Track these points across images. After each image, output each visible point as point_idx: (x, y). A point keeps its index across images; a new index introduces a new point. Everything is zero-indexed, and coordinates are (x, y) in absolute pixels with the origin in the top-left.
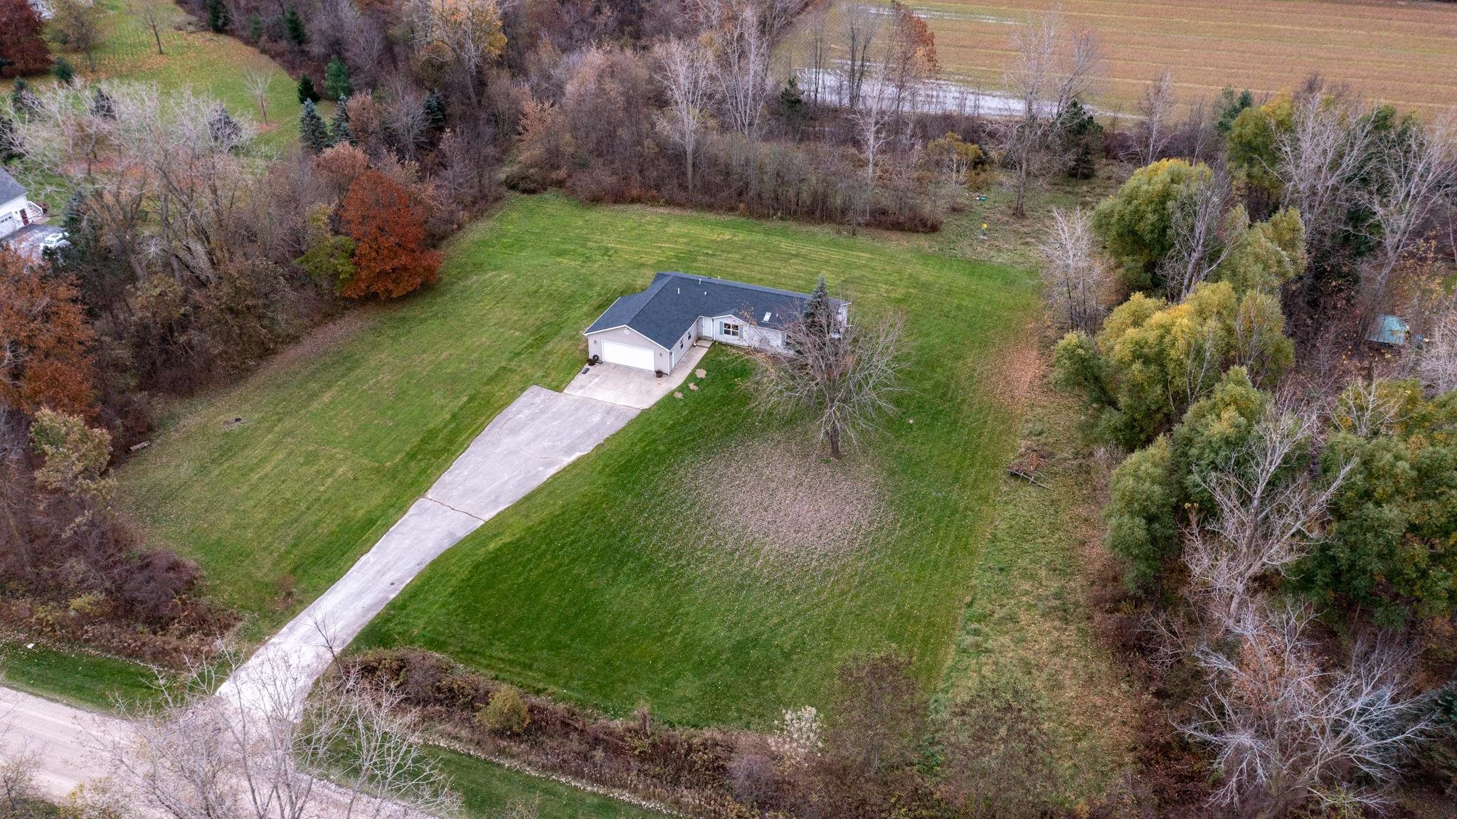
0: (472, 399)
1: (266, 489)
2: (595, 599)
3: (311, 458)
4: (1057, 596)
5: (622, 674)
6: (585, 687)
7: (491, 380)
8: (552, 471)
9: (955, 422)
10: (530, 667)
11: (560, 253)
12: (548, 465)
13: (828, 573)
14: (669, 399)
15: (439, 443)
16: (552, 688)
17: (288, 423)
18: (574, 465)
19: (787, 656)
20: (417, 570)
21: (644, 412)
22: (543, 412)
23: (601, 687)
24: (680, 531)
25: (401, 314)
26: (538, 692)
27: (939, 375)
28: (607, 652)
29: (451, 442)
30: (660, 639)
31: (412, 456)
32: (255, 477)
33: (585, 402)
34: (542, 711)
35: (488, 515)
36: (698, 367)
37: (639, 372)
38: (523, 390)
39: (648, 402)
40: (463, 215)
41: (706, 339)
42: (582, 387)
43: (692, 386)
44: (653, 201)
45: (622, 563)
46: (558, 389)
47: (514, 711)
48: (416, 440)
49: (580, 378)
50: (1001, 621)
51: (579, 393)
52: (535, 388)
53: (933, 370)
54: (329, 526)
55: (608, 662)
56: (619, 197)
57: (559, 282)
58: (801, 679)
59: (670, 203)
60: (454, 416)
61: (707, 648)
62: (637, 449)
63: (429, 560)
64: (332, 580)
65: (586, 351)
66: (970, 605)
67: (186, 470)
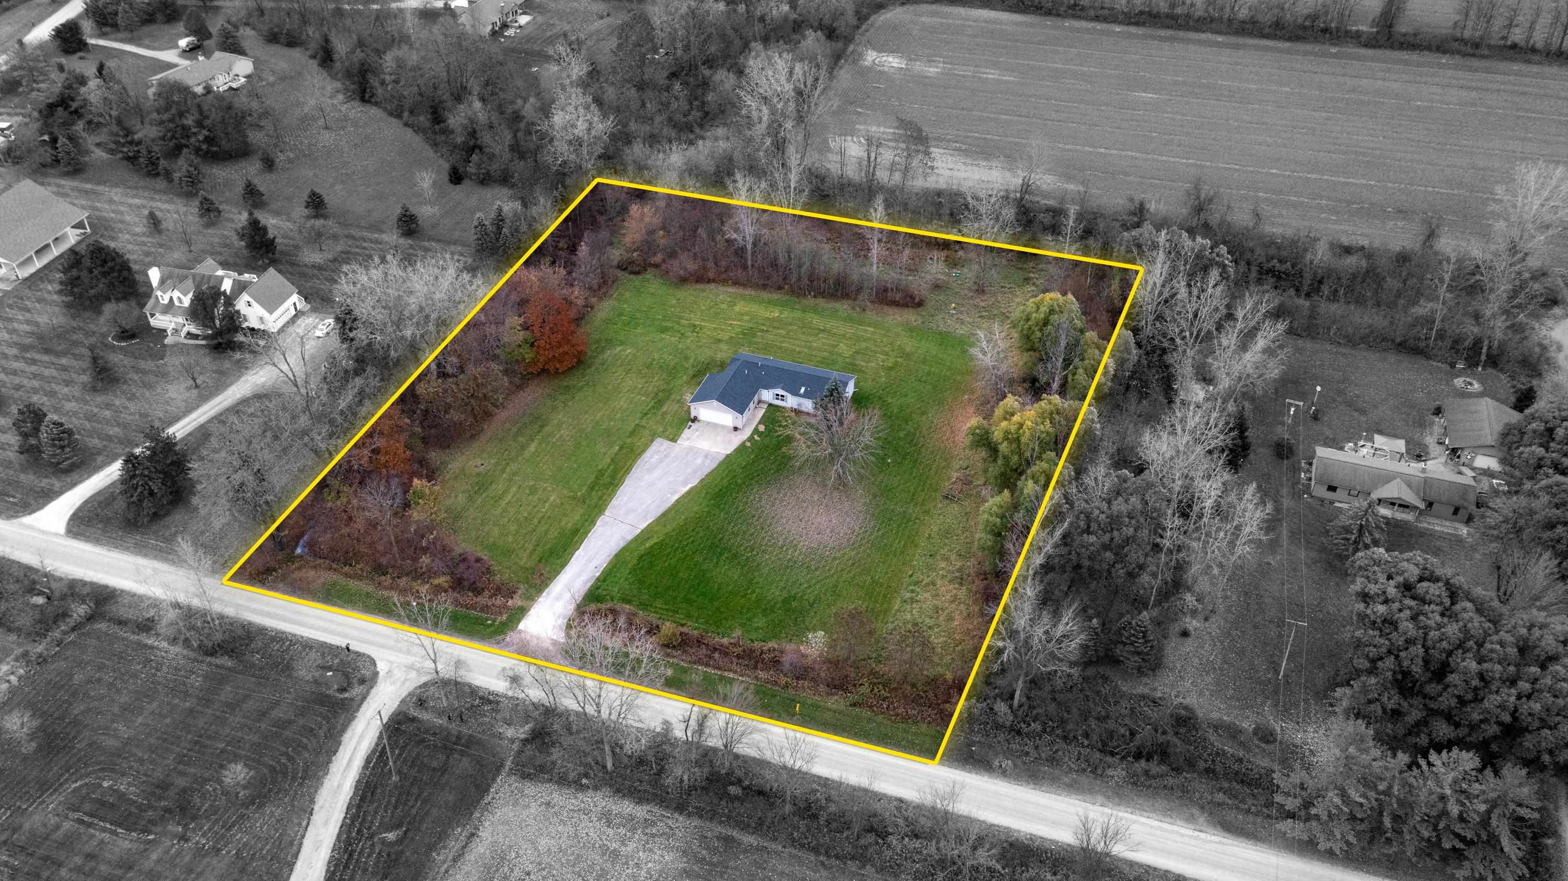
0: (621, 448)
1: (512, 511)
2: (708, 575)
3: (533, 490)
4: (959, 570)
5: (724, 615)
6: (707, 622)
7: (632, 434)
8: (676, 497)
9: (916, 461)
10: (677, 612)
11: (664, 330)
12: (673, 493)
13: (835, 559)
14: (741, 448)
15: (606, 479)
16: (689, 623)
17: (514, 467)
18: (689, 493)
19: (811, 605)
20: (608, 559)
21: (728, 456)
22: (666, 456)
23: (715, 623)
24: (752, 535)
25: (566, 384)
26: (682, 625)
27: (910, 427)
28: (716, 604)
29: (613, 477)
30: (744, 596)
31: (592, 488)
32: (503, 503)
33: (691, 449)
34: (686, 634)
35: (643, 526)
36: (760, 423)
37: (723, 427)
38: (652, 441)
39: (729, 450)
40: (594, 300)
41: (764, 402)
42: (688, 439)
43: (756, 437)
44: (724, 282)
45: (721, 554)
46: (674, 440)
47: (674, 635)
48: (592, 478)
49: (686, 433)
50: (927, 585)
51: (686, 443)
52: (659, 440)
53: (907, 422)
54: (553, 534)
55: (718, 609)
56: (700, 278)
57: (665, 356)
58: (818, 617)
59: (736, 283)
60: (612, 460)
61: (770, 601)
62: (725, 482)
63: (614, 553)
64: (563, 565)
65: (688, 411)
66: (911, 576)
67: (462, 498)
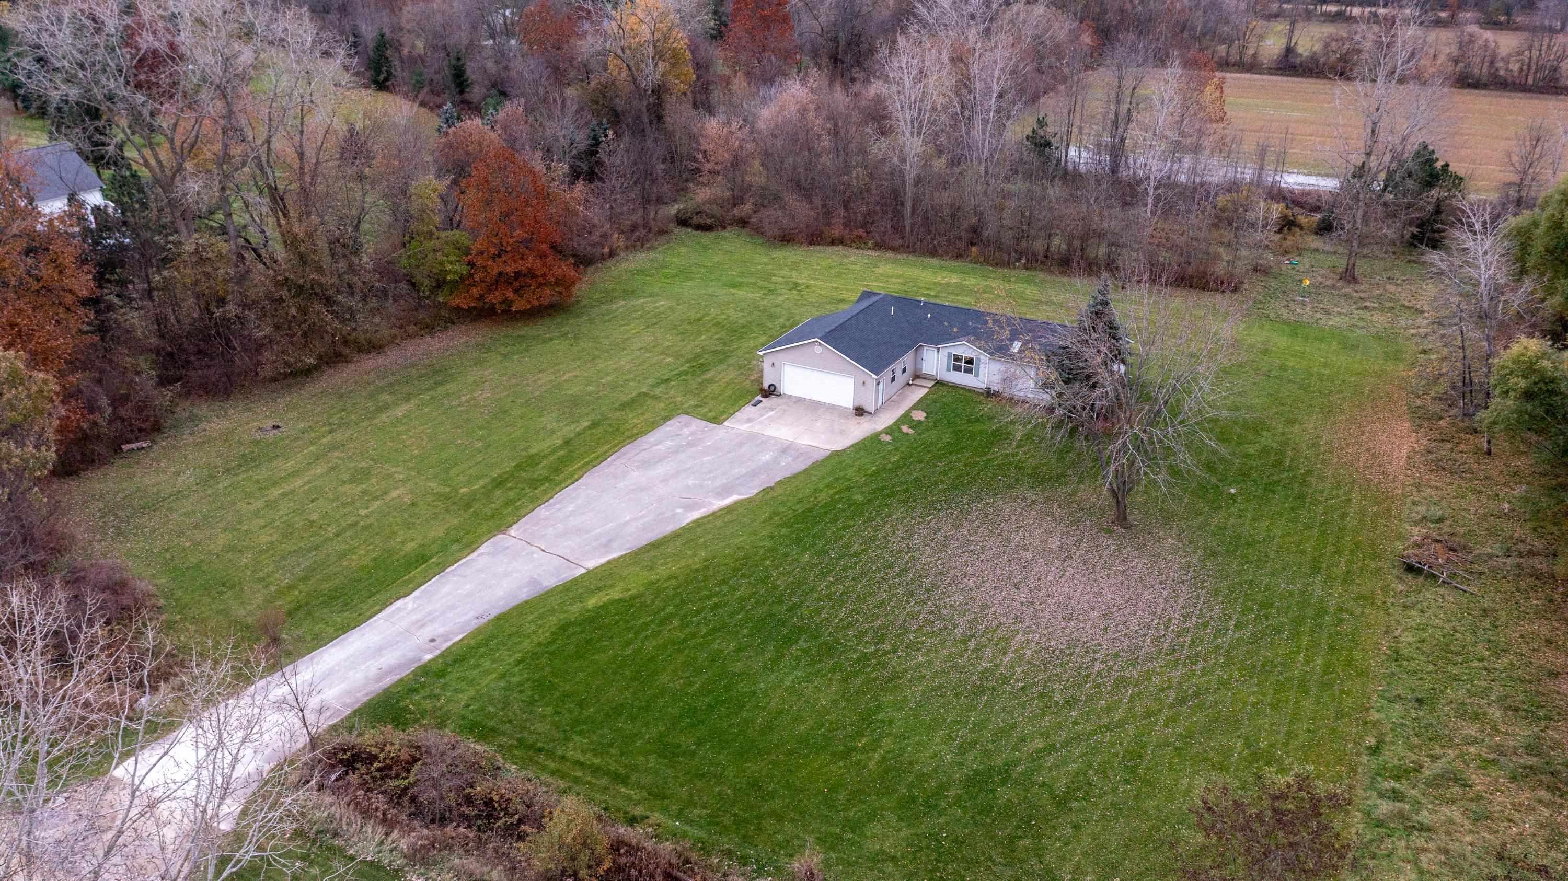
0: (594, 425)
1: (284, 508)
2: (743, 687)
3: (359, 476)
4: (1531, 750)
5: (777, 804)
6: (712, 821)
7: (624, 406)
8: (696, 515)
9: (1301, 497)
10: (624, 781)
11: (735, 286)
12: (689, 508)
13: (1121, 683)
14: (871, 443)
15: (541, 471)
16: (657, 817)
17: (339, 436)
18: (729, 509)
19: (1062, 802)
20: (475, 624)
21: (835, 454)
22: (691, 445)
23: (740, 823)
24: (882, 603)
25: (522, 333)
26: (632, 821)
27: (1266, 439)
28: (754, 768)
29: (557, 471)
30: (846, 755)
31: (499, 483)
32: (275, 492)
33: (752, 437)
34: (634, 849)
35: (593, 563)
36: (915, 407)
37: (831, 408)
38: (667, 419)
39: (840, 443)
40: (617, 240)
41: (926, 377)
42: (749, 420)
43: (905, 429)
44: (858, 242)
45: (788, 641)
46: (717, 420)
47: (585, 842)
48: (508, 466)
49: (748, 410)
50: (1436, 782)
51: (745, 427)
52: (684, 418)
53: (1257, 432)
54: (362, 557)
55: (755, 785)
56: (816, 238)
57: (731, 312)
58: (1087, 841)
59: (878, 246)
60: (567, 442)
61: (922, 777)
62: (823, 497)
63: (494, 613)
64: (344, 629)
65: (759, 380)
66: (1375, 751)
67: (187, 478)
